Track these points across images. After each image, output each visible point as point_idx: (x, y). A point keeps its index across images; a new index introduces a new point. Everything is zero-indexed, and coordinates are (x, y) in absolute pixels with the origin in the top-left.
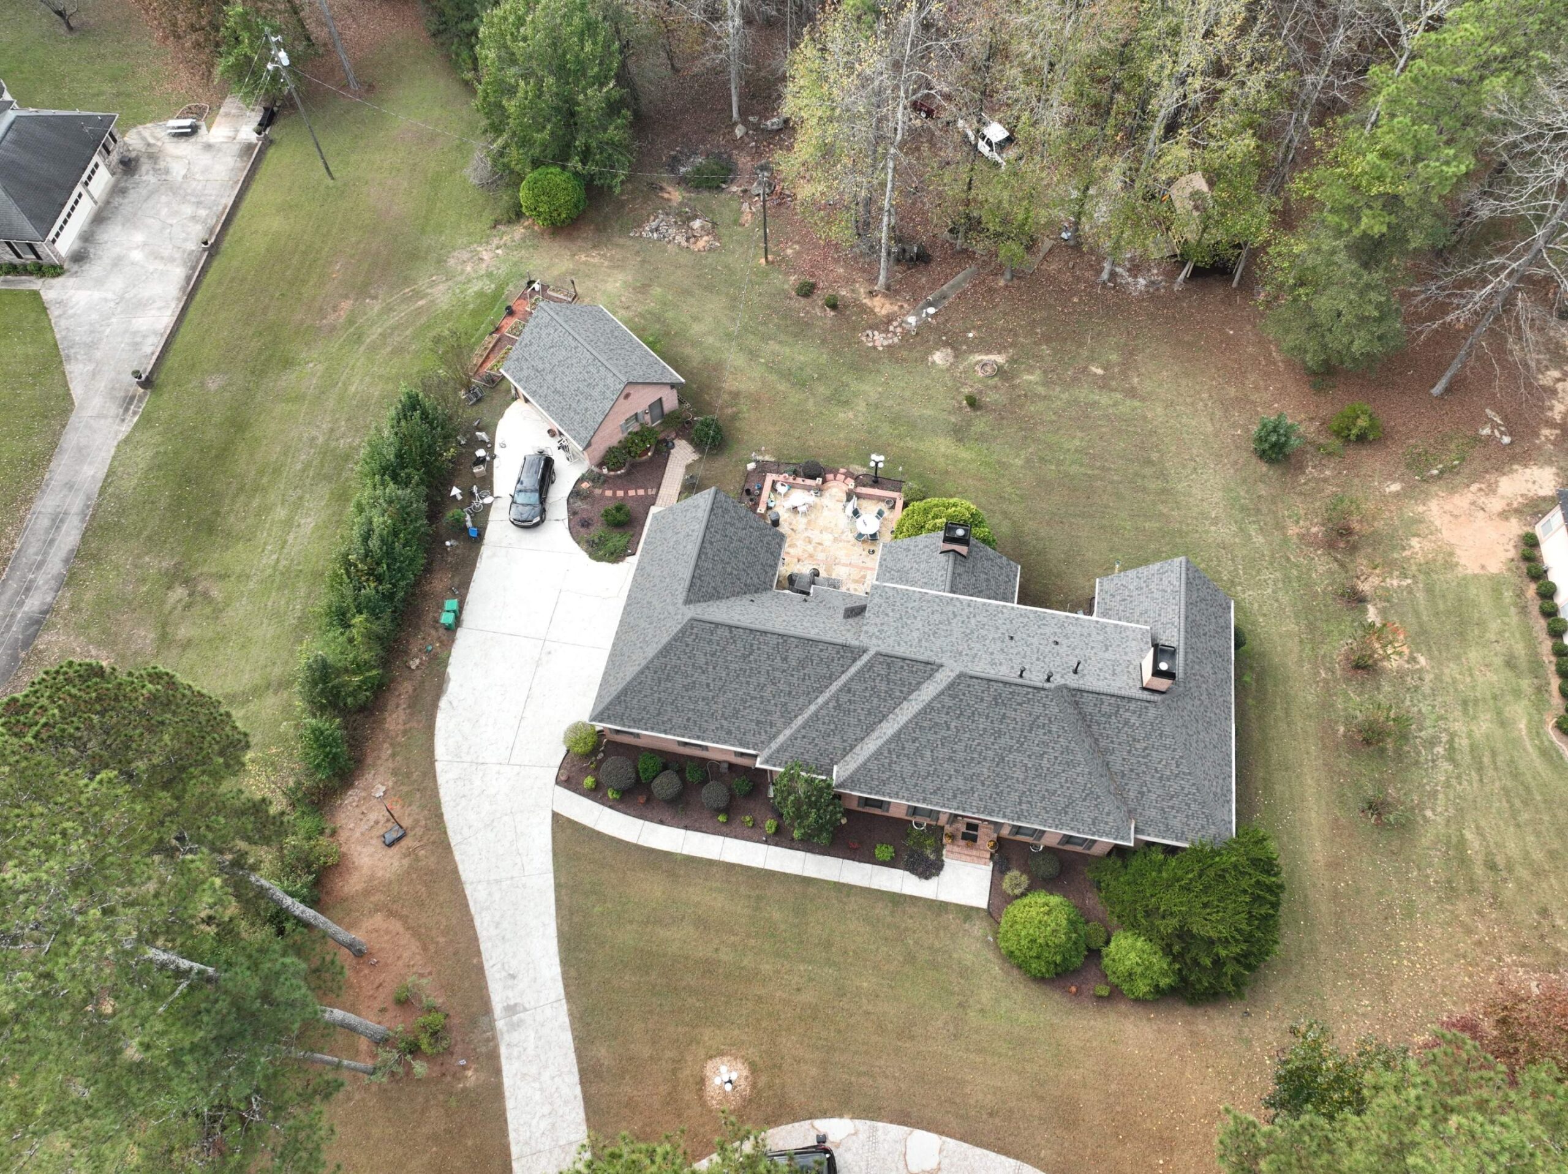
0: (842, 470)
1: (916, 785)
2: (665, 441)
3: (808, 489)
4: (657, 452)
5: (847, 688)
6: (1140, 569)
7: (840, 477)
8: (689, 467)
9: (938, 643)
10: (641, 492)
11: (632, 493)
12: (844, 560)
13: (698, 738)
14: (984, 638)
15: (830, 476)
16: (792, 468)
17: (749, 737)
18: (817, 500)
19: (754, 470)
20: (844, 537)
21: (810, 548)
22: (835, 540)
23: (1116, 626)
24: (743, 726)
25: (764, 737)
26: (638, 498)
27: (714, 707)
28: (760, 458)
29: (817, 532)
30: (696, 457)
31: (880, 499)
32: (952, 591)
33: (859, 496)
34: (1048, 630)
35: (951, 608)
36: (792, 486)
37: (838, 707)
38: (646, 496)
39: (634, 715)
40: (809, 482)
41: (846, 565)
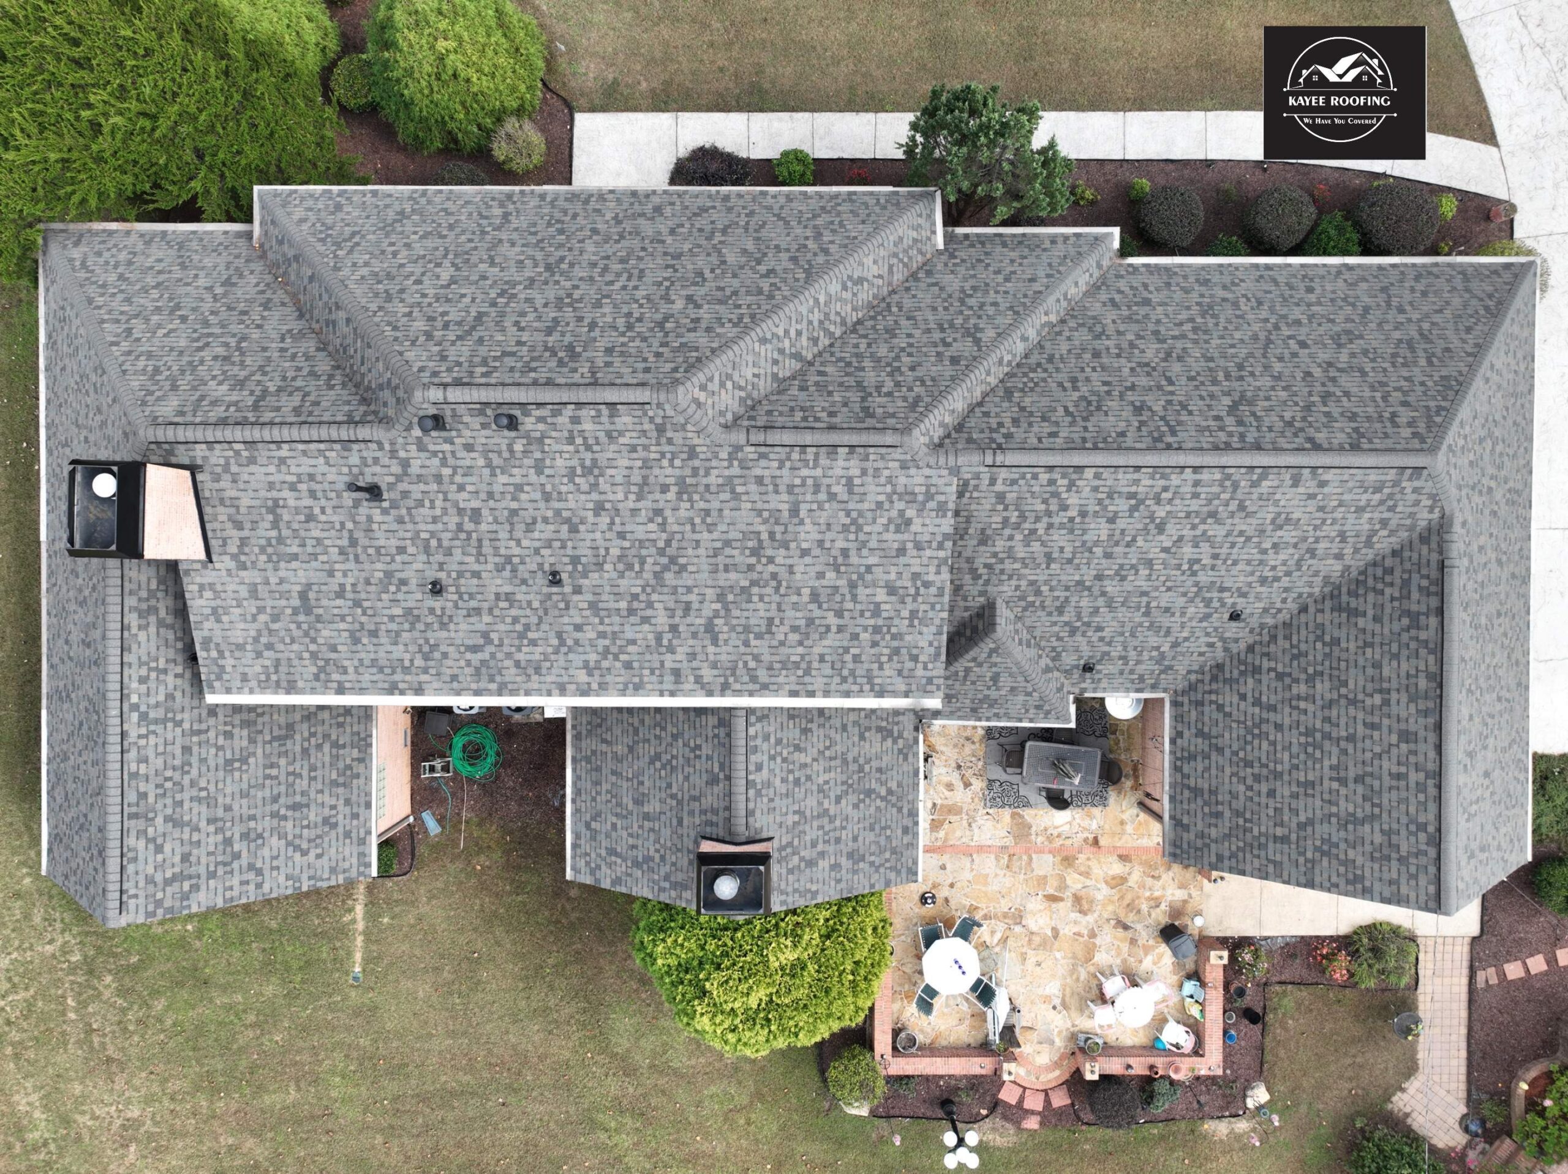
0: (1032, 1123)
1: (751, 214)
2: (1490, 1136)
3: (1109, 1050)
4: (1504, 1098)
5: (962, 367)
6: (252, 895)
7: (1034, 1103)
8: (1411, 1068)
9: (745, 514)
10: (1514, 971)
11: (1537, 964)
12: (988, 864)
13: (1268, 267)
14: (625, 563)
15: (1060, 1100)
16: (1160, 1107)
17: (1154, 281)
18: (1084, 1024)
19: (1247, 1087)
20: (1001, 928)
21: (1075, 882)
22: (1017, 917)
23: (291, 688)
24: (1178, 295)
25: (1122, 284)
26: (1518, 950)
27: (1264, 314)
28: (1242, 1125)
29: (1067, 931)
30: (1401, 1102)
31: (931, 1050)
32: (724, 717)
33: (984, 1048)
34: (463, 630)
35: (724, 655)
36: (1153, 1046)
37: (973, 334)
38: (1498, 961)
39: (1441, 283)
40: (1114, 1066)
41: (981, 849)
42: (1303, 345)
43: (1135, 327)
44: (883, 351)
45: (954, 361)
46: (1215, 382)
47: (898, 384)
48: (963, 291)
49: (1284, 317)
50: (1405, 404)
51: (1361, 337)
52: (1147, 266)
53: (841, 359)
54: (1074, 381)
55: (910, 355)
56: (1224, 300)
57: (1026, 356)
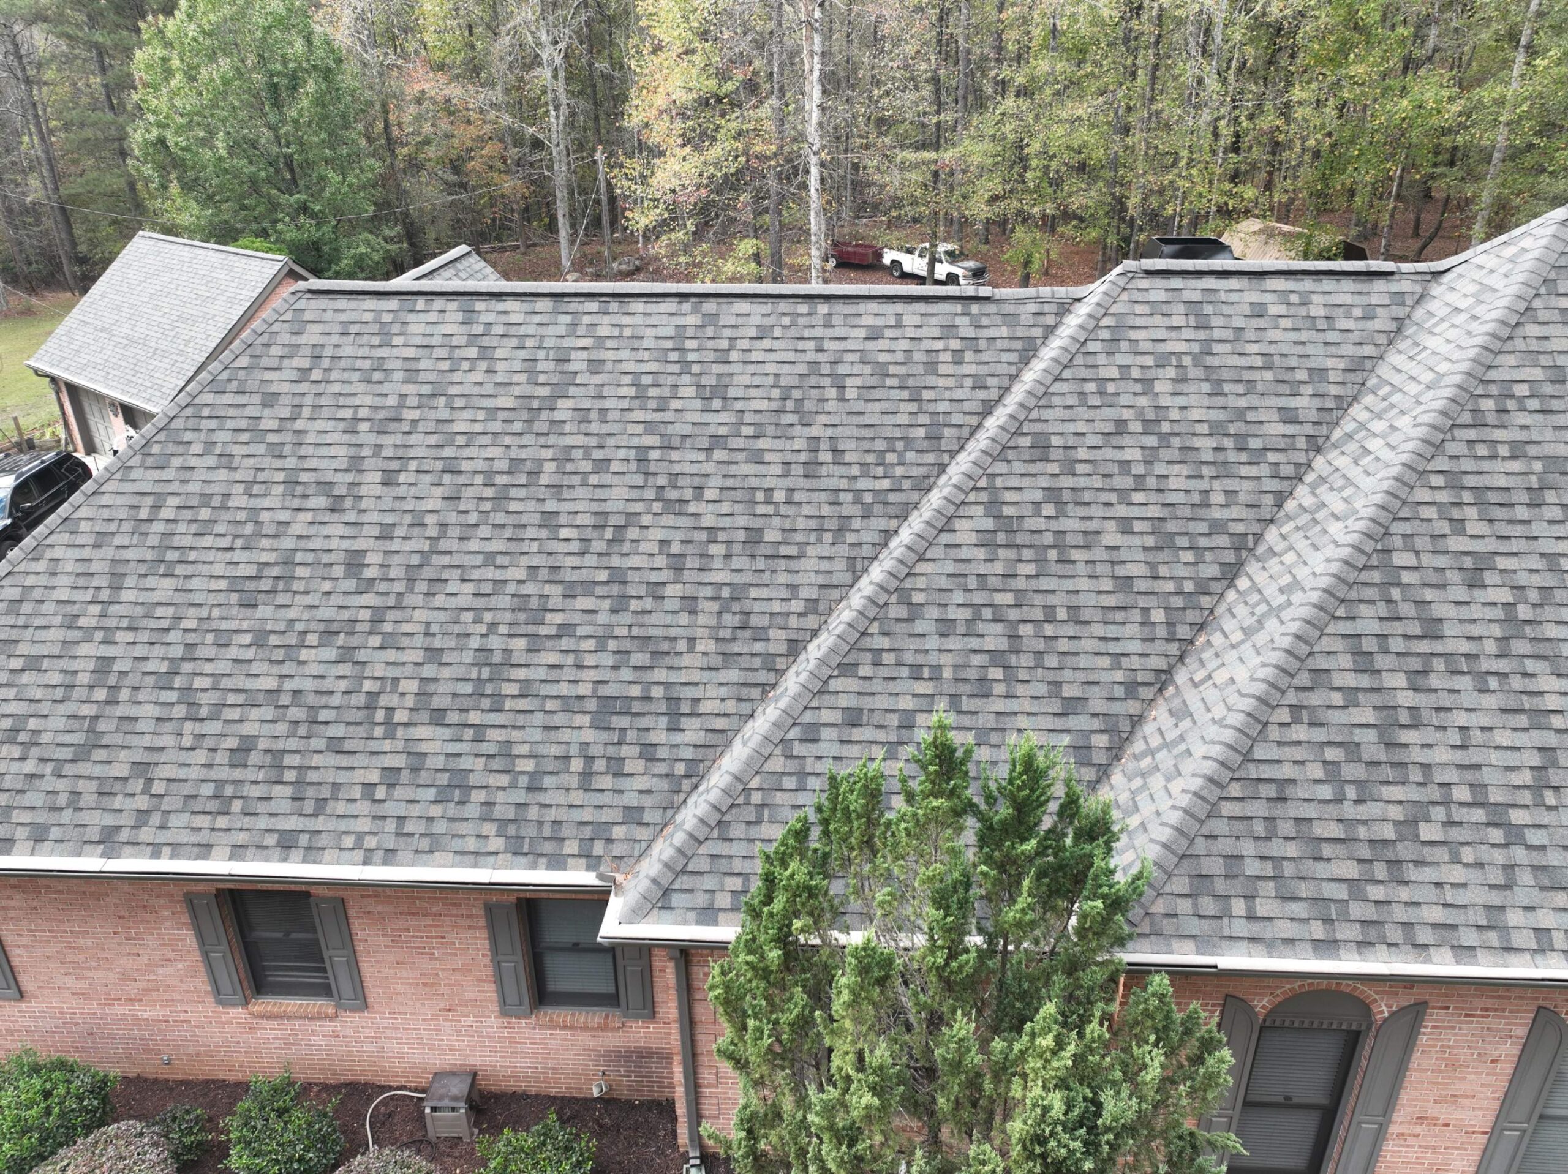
24: (527, 739)
25: (633, 785)
27: (380, 664)
42: (354, 562)
43: (657, 624)
44: (1178, 478)
45: (1041, 449)
46: (564, 457)
47: (1147, 383)
48: (1010, 678)
49: (346, 655)
50: (270, 399)
51: (236, 584)
52: (557, 862)
53: (1257, 457)
54: (811, 469)
55: (1125, 464)
56: (438, 717)
57: (888, 534)
